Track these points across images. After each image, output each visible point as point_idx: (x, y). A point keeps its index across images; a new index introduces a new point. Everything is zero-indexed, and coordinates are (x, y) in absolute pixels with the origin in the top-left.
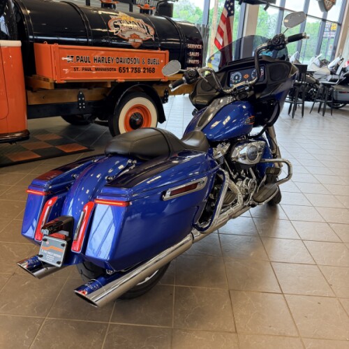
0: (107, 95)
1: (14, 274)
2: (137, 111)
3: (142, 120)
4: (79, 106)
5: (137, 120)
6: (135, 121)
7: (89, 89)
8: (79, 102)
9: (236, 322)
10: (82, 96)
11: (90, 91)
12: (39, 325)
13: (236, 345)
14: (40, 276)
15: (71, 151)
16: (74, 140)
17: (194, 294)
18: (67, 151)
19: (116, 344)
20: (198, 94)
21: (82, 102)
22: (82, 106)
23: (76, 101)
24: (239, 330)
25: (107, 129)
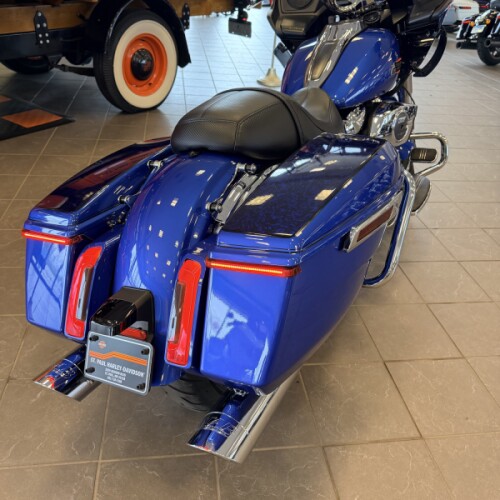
0: (87, 16)
1: (9, 379)
2: (141, 46)
3: (151, 61)
4: (38, 39)
5: (144, 62)
6: (140, 65)
7: (53, 6)
8: (37, 31)
9: (416, 418)
10: (42, 20)
11: (56, 9)
12: (92, 479)
13: (429, 461)
14: (80, 397)
15: (33, 125)
16: (31, 103)
17: (333, 376)
18: (27, 125)
19: (240, 493)
20: (281, 14)
21: (43, 30)
22: (44, 38)
23: (33, 29)
24: (425, 433)
25: (92, 81)
